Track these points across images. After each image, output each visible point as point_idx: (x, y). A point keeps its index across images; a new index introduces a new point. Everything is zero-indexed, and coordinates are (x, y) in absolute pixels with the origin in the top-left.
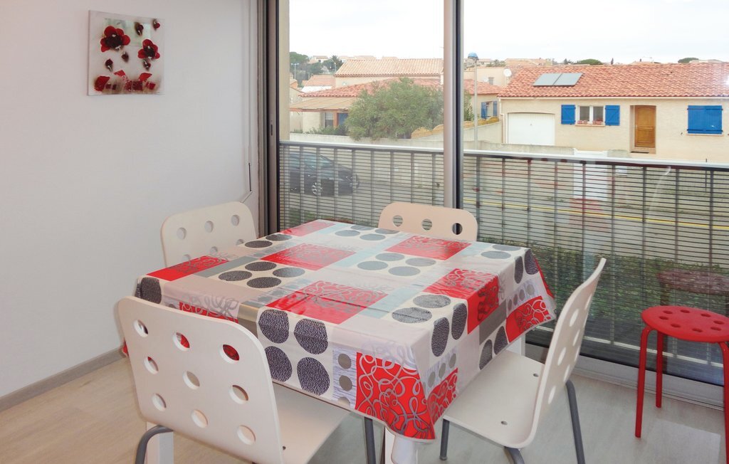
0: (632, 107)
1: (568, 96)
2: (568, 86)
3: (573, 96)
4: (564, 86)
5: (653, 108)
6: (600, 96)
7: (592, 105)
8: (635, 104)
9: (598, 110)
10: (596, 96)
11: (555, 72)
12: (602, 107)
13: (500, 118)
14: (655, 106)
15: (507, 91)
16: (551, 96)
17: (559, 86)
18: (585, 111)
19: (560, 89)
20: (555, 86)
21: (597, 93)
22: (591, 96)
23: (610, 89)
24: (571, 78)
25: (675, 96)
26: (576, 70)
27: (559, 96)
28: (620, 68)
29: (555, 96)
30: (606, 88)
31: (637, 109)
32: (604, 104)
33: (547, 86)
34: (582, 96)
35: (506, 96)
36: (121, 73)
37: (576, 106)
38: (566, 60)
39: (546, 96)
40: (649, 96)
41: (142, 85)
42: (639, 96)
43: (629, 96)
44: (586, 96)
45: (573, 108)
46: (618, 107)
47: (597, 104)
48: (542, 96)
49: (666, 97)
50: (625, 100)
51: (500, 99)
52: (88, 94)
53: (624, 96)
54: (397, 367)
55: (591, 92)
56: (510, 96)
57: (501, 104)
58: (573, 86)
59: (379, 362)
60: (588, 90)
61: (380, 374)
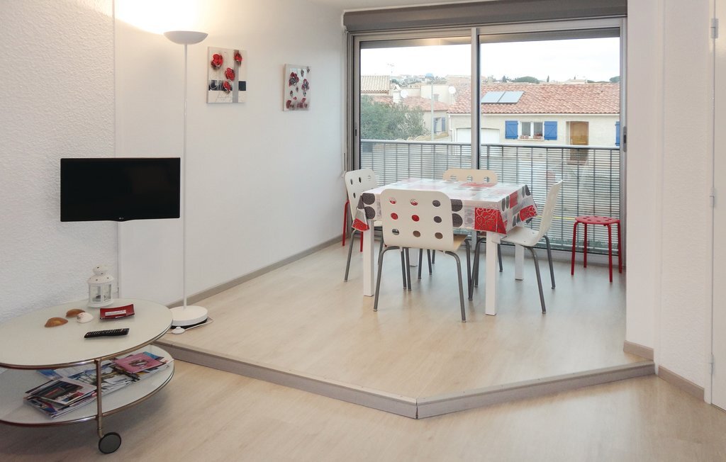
0: (567, 123)
1: (512, 113)
2: (511, 104)
3: (516, 113)
4: (507, 104)
5: (586, 124)
6: (540, 113)
7: (532, 121)
8: (570, 120)
9: (538, 125)
10: (536, 113)
11: (499, 90)
12: (542, 123)
13: (449, 133)
14: (588, 123)
15: (456, 108)
16: (496, 113)
17: (503, 104)
18: (526, 125)
19: (504, 106)
20: (500, 104)
21: (538, 111)
22: (532, 113)
23: (549, 106)
24: (514, 96)
25: (605, 113)
26: (517, 88)
27: (504, 113)
28: (556, 86)
29: (500, 113)
30: (545, 106)
31: (572, 125)
32: (543, 120)
33: (492, 104)
34: (524, 113)
35: (455, 113)
36: (295, 98)
37: (519, 122)
38: (504, 77)
39: (492, 113)
40: (583, 113)
41: (302, 105)
42: (574, 113)
43: (565, 113)
44: (528, 113)
45: (516, 124)
46: (556, 123)
47: (537, 120)
48: (488, 113)
49: (598, 114)
50: (561, 116)
51: (449, 115)
52: (283, 110)
53: (561, 113)
54: (492, 210)
55: (531, 108)
56: (458, 113)
57: (450, 120)
58: (515, 104)
59: (485, 210)
60: (529, 107)
61: (485, 214)
